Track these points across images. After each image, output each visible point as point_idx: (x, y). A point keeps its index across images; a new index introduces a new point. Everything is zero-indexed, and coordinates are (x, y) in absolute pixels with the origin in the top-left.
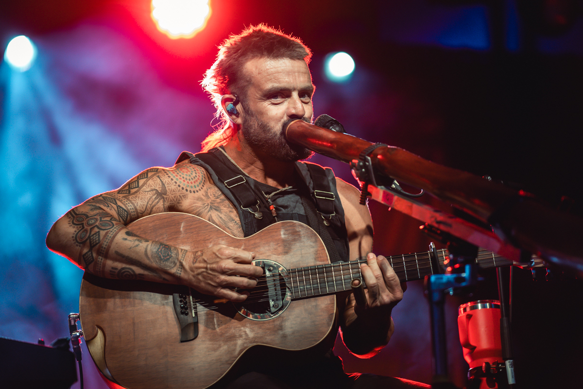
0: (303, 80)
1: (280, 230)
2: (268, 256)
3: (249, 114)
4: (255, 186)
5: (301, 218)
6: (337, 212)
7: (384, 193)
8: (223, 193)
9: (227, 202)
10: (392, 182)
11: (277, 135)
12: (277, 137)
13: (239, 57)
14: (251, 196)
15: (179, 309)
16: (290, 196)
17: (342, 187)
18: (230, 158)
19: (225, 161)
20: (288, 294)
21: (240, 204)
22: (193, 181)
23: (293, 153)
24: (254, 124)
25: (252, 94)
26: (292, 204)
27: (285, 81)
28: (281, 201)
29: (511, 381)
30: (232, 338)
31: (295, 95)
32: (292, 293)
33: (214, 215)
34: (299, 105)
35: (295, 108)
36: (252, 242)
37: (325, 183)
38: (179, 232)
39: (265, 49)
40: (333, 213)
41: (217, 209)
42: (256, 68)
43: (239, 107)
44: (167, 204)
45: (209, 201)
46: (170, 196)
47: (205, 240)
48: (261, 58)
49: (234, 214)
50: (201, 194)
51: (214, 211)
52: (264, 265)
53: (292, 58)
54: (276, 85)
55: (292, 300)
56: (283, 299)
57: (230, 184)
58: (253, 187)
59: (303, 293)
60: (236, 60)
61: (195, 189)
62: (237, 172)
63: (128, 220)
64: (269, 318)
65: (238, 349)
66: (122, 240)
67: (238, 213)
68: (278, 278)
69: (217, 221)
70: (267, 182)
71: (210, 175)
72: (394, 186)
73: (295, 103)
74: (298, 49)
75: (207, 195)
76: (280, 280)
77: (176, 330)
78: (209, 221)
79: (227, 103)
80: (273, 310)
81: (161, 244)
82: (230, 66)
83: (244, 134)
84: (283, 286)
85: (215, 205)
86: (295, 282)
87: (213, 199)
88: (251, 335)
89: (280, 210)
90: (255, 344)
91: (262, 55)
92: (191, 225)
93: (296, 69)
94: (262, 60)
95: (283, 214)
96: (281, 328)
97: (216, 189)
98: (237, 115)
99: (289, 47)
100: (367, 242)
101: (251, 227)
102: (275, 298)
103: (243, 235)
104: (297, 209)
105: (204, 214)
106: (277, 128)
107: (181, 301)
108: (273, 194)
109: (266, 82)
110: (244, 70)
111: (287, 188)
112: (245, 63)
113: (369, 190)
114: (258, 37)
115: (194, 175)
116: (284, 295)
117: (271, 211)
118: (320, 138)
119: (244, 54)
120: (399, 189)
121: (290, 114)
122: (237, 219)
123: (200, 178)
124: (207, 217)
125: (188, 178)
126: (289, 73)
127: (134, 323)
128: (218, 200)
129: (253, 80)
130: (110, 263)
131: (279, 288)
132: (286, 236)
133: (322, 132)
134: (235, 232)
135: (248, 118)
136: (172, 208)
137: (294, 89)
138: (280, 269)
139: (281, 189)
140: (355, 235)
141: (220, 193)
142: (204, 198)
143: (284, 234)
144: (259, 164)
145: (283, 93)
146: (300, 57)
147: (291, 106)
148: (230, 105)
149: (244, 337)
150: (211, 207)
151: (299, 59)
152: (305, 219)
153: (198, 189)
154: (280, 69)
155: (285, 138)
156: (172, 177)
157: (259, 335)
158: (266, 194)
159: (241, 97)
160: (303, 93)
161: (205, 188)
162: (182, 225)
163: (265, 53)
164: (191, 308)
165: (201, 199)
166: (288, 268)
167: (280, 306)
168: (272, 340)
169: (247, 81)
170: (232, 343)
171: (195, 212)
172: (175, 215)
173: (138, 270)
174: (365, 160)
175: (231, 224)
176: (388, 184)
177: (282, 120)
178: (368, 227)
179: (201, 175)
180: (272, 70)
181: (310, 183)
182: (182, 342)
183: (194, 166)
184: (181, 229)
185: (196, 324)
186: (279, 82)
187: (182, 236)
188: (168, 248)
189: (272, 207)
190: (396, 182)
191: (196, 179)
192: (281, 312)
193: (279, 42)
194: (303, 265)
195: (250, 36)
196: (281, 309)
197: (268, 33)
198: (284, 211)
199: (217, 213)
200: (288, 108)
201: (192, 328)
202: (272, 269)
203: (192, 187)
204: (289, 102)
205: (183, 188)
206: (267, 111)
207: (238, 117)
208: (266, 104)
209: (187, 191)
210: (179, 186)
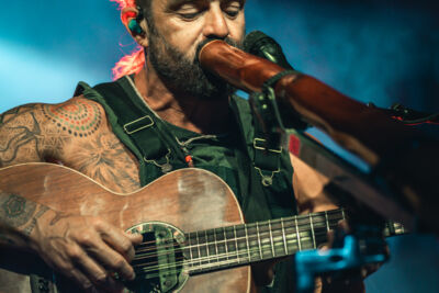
1: (176, 182)
2: (161, 216)
4: (166, 131)
8: (122, 142)
9: (125, 155)
11: (188, 63)
15: (38, 292)
22: (80, 121)
23: (210, 87)
33: (104, 170)
35: (213, 25)
36: (140, 198)
41: (110, 163)
43: (144, 24)
45: (100, 151)
49: (131, 170)
50: (90, 139)
51: (105, 164)
52: (155, 227)
57: (130, 128)
58: (162, 132)
61: (83, 132)
67: (139, 166)
71: (107, 115)
73: (214, 18)
75: (98, 143)
76: (175, 247)
79: (129, 18)
80: (164, 289)
85: (109, 157)
87: (106, 148)
89: (200, 162)
98: (142, 34)
102: (167, 273)
107: (40, 281)
115: (83, 112)
121: (207, 33)
122: (135, 175)
123: (93, 118)
125: (73, 116)
128: (114, 151)
131: (173, 259)
132: (185, 189)
141: (118, 141)
143: (182, 187)
147: (210, 22)
148: (132, 21)
150: (101, 161)
153: (86, 132)
156: (50, 115)
158: (181, 140)
161: (97, 132)
164: (53, 291)
165: (90, 147)
166: (186, 232)
177: (197, 42)
179: (94, 114)
191: (86, 118)
196: (175, 288)
200: (205, 26)
202: (164, 233)
203: (78, 129)
204: (207, 19)
205: (64, 129)
206: (176, 30)
207: (143, 37)
208: (175, 21)
209: (70, 132)
210: (59, 125)
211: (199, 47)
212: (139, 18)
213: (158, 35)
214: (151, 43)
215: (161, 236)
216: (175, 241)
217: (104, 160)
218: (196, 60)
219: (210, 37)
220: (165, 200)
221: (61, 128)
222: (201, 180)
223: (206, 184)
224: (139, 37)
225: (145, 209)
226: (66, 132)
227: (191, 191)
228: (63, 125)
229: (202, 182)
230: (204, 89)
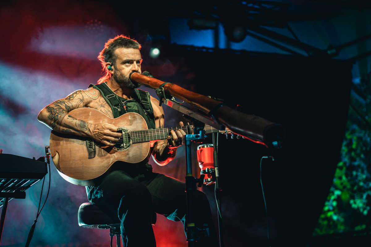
0: (138, 57)
1: (128, 116)
2: (124, 126)
3: (116, 70)
4: (118, 98)
5: (136, 111)
6: (150, 109)
7: (169, 101)
8: (106, 101)
9: (107, 104)
10: (172, 98)
11: (127, 79)
12: (128, 79)
13: (113, 47)
14: (117, 102)
15: (88, 146)
16: (132, 103)
17: (153, 100)
18: (109, 87)
19: (107, 88)
20: (131, 141)
21: (112, 105)
22: (94, 95)
23: (133, 85)
24: (118, 73)
25: (118, 62)
26: (133, 106)
27: (131, 57)
28: (129, 104)
29: (217, 175)
30: (109, 158)
31: (135, 62)
32: (133, 141)
33: (102, 109)
34: (137, 67)
35: (135, 68)
36: (118, 120)
37: (146, 98)
38: (89, 115)
39: (124, 44)
40: (149, 110)
41: (103, 107)
42: (120, 52)
43: (113, 67)
44: (84, 104)
45: (100, 104)
46: (86, 101)
47: (99, 119)
48: (122, 48)
49: (110, 109)
50: (98, 100)
51: (102, 107)
52: (122, 129)
53: (134, 48)
54: (128, 59)
55: (133, 144)
56: (129, 143)
57: (109, 97)
58: (118, 99)
59: (137, 141)
60: (112, 48)
61: (95, 98)
62: (111, 92)
63: (69, 110)
64: (123, 150)
65: (111, 162)
66: (66, 119)
67: (111, 108)
68: (127, 135)
69: (103, 111)
70: (123, 97)
71: (101, 93)
72: (172, 99)
73: (135, 66)
74: (137, 45)
75: (99, 101)
76: (128, 135)
77: (87, 154)
78: (100, 111)
79: (108, 66)
80: (125, 147)
81: (82, 121)
82: (110, 51)
83: (114, 77)
84: (129, 138)
85: (103, 105)
86: (134, 136)
87: (102, 102)
88: (116, 157)
89: (128, 108)
90: (118, 160)
91: (122, 47)
92: (94, 113)
93: (135, 53)
94: (122, 49)
95: (129, 110)
96: (128, 154)
97: (103, 99)
98: (112, 70)
99: (133, 44)
100: (162, 121)
101: (117, 114)
102: (126, 142)
103: (113, 117)
104: (134, 108)
105: (98, 108)
106: (127, 76)
107: (89, 143)
108: (125, 101)
109: (124, 57)
110: (115, 53)
111: (131, 99)
112: (115, 50)
113: (163, 100)
114: (120, 40)
115: (95, 93)
116: (129, 141)
117: (124, 108)
118: (144, 80)
119: (115, 46)
120: (175, 100)
121: (133, 70)
122: (111, 111)
123: (97, 94)
124: (100, 110)
125: (93, 94)
126: (133, 54)
127: (70, 151)
128: (104, 103)
129: (118, 56)
130: (62, 128)
131: (127, 138)
132: (131, 118)
133: (145, 77)
134: (111, 116)
135: (116, 71)
136: (86, 106)
137: (135, 60)
138: (128, 131)
139: (129, 99)
140: (157, 118)
142: (98, 102)
143: (130, 118)
144: (120, 89)
145: (130, 62)
146: (137, 48)
148: (109, 66)
149: (113, 157)
151: (137, 49)
152: (138, 112)
154: (129, 52)
155: (130, 79)
156: (86, 94)
157: (119, 157)
158: (122, 101)
159: (114, 63)
160: (138, 62)
161: (99, 98)
162: (90, 113)
163: (124, 46)
164: (93, 145)
166: (131, 131)
167: (128, 146)
168: (124, 159)
169: (116, 57)
170: (109, 159)
171: (95, 107)
172: (87, 109)
173: (72, 131)
174: (161, 89)
175: (109, 113)
176: (170, 98)
177: (130, 73)
178: (163, 115)
179: (97, 93)
180: (126, 53)
181: (140, 98)
182: (89, 158)
183: (95, 89)
184: (90, 114)
185: (95, 152)
186: (129, 58)
187: (90, 117)
188: (84, 122)
189: (124, 107)
190: (173, 98)
191: (96, 94)
192: (128, 148)
193: (129, 42)
194: (137, 130)
195: (118, 39)
196: (128, 147)
197: (124, 38)
198: (129, 108)
199: (103, 108)
200: (132, 68)
201: (93, 153)
202: (125, 131)
203: (94, 97)
204: (133, 66)
205: (91, 98)
206: (124, 69)
207: (112, 71)
208: (123, 66)
209: (92, 99)
210: (89, 97)
211: (130, 74)
212: (111, 66)
213: (118, 70)
214: (115, 73)
215: (124, 132)
216: (128, 133)
217: (102, 106)
218: (130, 78)
219: (134, 71)
220: (125, 121)
221: (90, 98)
222: (135, 116)
223: (137, 117)
224: (111, 71)
225: (119, 123)
226: (91, 99)
227: (133, 119)
228: (90, 97)
229: (136, 117)
230: (131, 86)
